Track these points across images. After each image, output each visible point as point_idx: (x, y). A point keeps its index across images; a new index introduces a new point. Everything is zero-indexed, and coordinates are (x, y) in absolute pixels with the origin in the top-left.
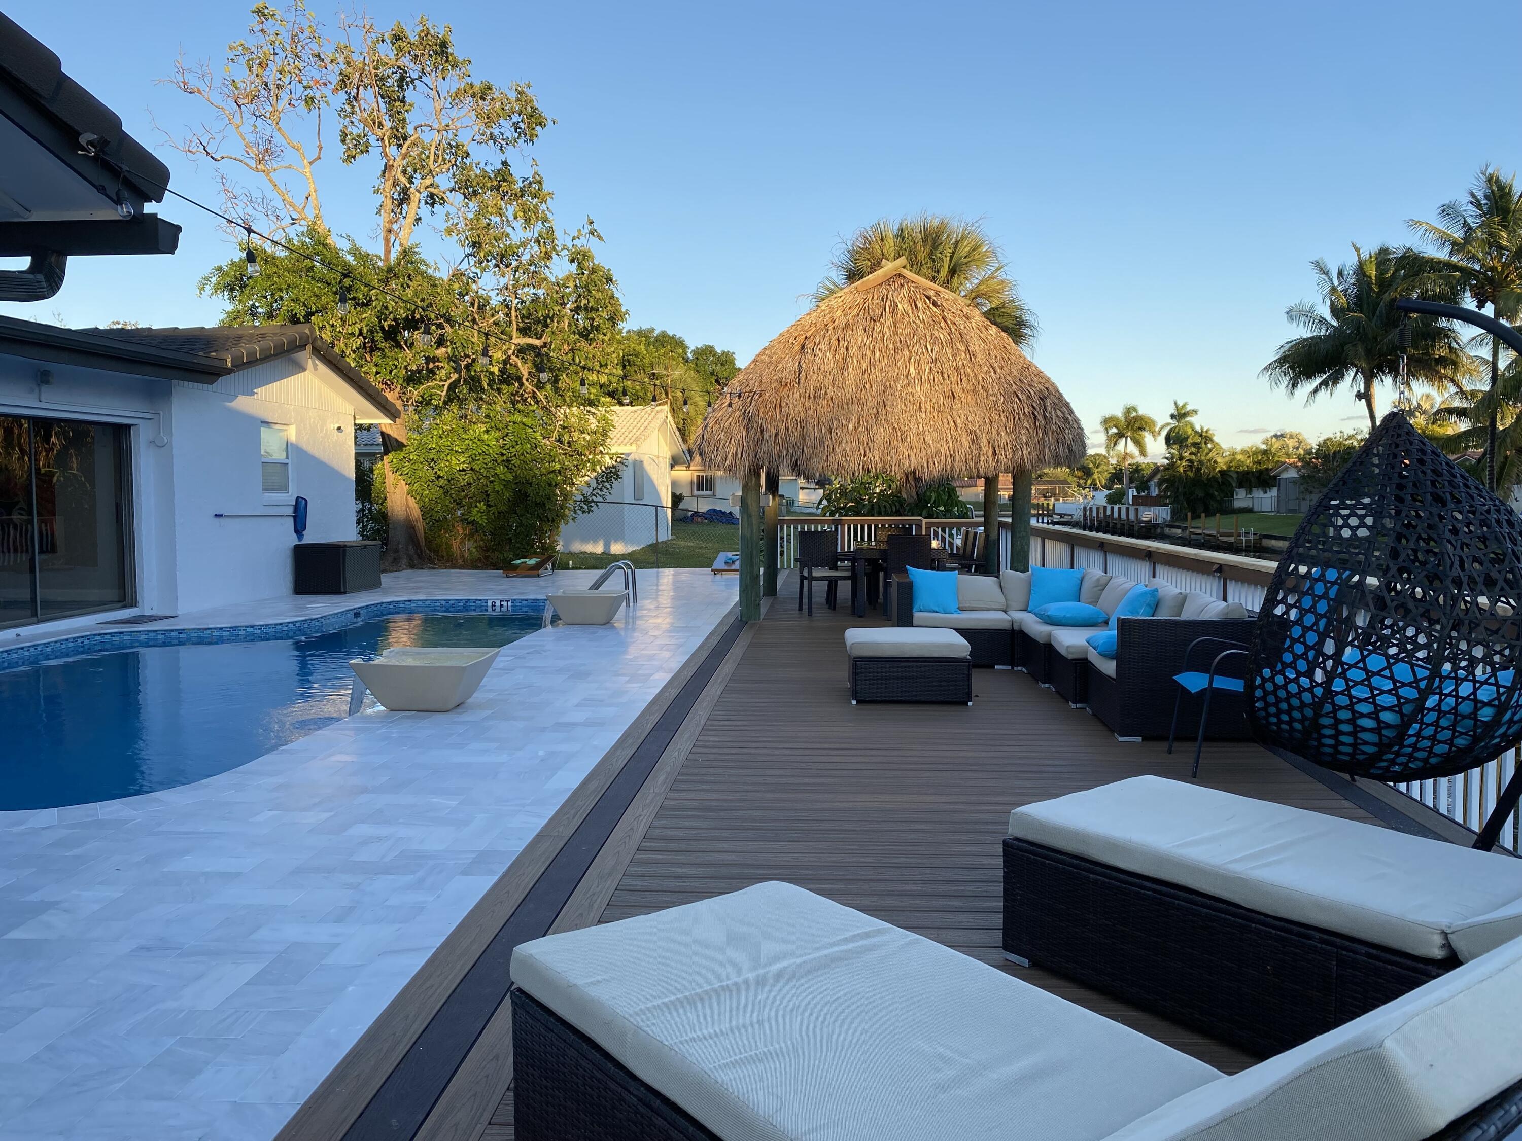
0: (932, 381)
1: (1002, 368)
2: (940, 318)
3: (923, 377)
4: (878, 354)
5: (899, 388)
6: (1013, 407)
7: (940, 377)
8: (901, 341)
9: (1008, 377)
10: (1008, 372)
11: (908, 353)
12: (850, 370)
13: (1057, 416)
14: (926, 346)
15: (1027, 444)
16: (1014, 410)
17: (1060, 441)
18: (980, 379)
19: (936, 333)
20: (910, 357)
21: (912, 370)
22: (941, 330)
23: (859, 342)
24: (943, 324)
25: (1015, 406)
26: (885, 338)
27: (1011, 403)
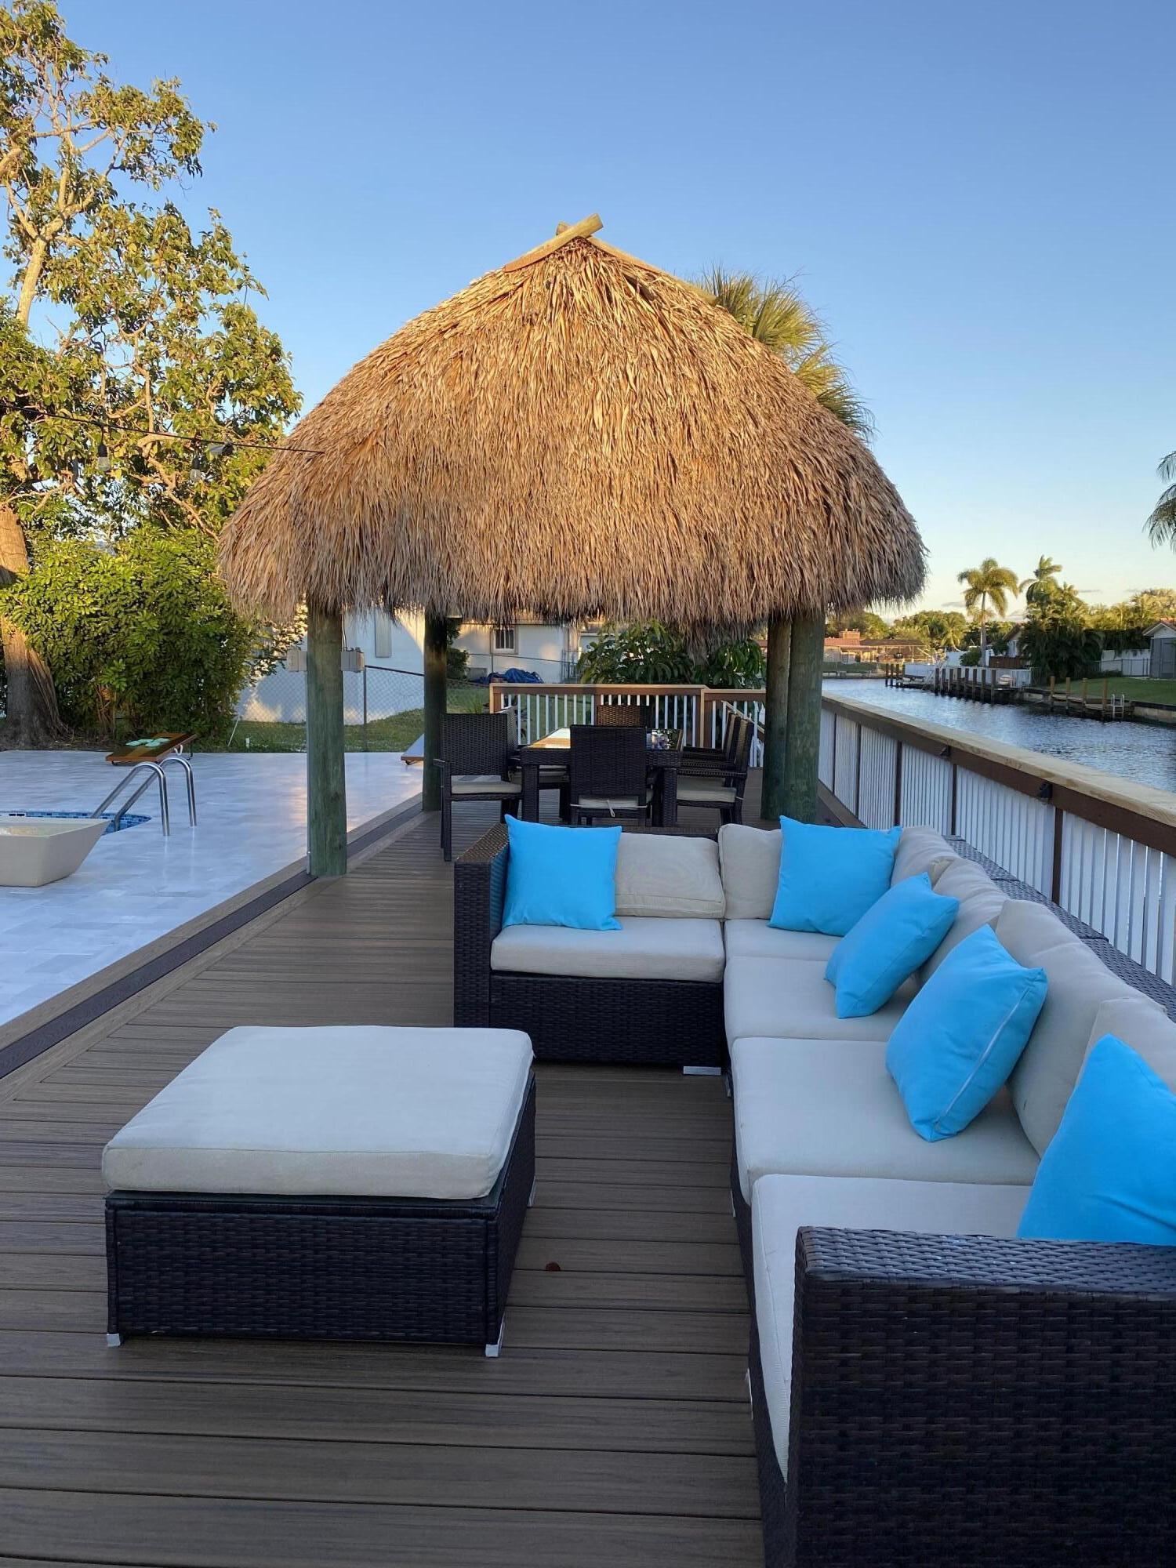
0: (633, 438)
1: (769, 417)
2: (656, 320)
3: (617, 429)
4: (532, 385)
5: (572, 450)
6: (786, 490)
7: (648, 428)
8: (578, 362)
9: (781, 435)
10: (780, 424)
11: (592, 385)
12: (481, 415)
13: (871, 509)
14: (625, 372)
15: (811, 560)
16: (789, 496)
17: (875, 556)
18: (727, 435)
19: (645, 347)
20: (595, 392)
21: (598, 415)
22: (654, 342)
23: (500, 363)
24: (659, 331)
25: (791, 486)
26: (549, 356)
27: (783, 481)
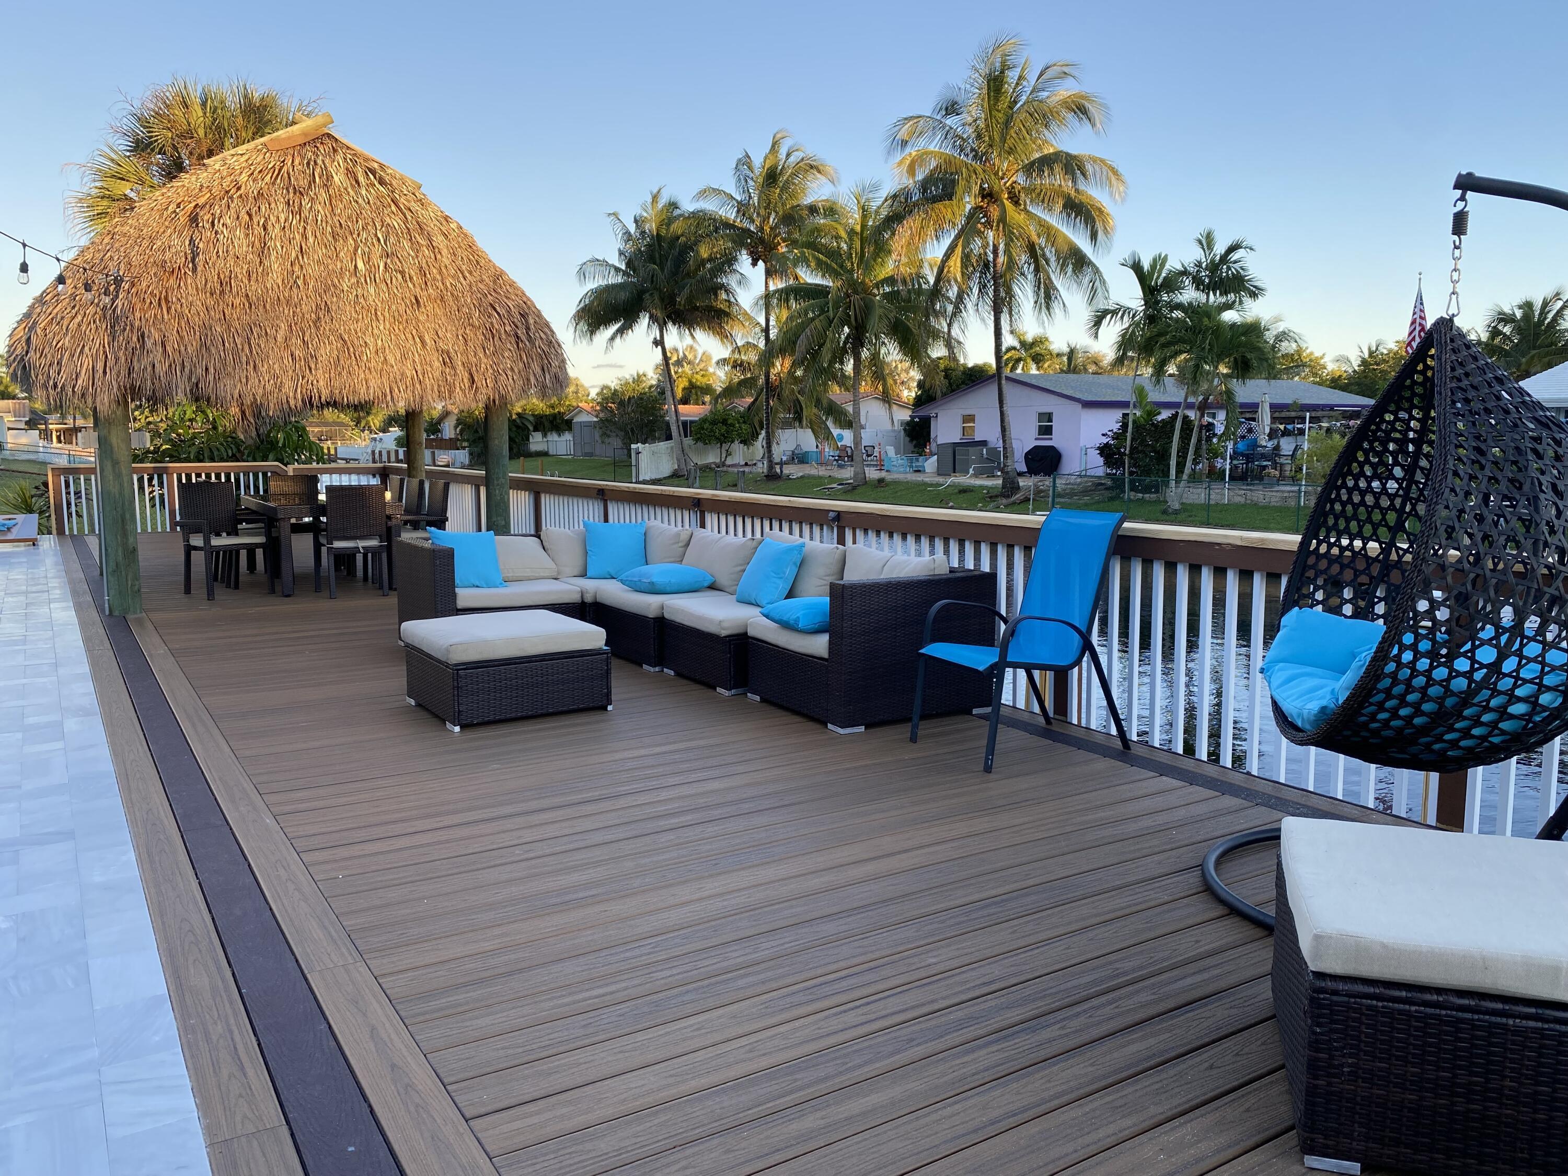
0: (389, 282)
1: (470, 273)
2: (389, 200)
3: (377, 275)
4: (311, 240)
5: (346, 288)
6: (492, 323)
7: (399, 277)
8: (341, 224)
9: (480, 285)
10: (479, 278)
11: (352, 242)
12: (273, 258)
13: (541, 338)
14: (376, 235)
15: (512, 369)
16: (493, 326)
17: (545, 368)
18: (448, 284)
19: (388, 220)
20: (356, 250)
21: (360, 265)
22: (393, 216)
23: (282, 220)
24: (393, 207)
25: (494, 321)
26: (319, 219)
27: (489, 317)
